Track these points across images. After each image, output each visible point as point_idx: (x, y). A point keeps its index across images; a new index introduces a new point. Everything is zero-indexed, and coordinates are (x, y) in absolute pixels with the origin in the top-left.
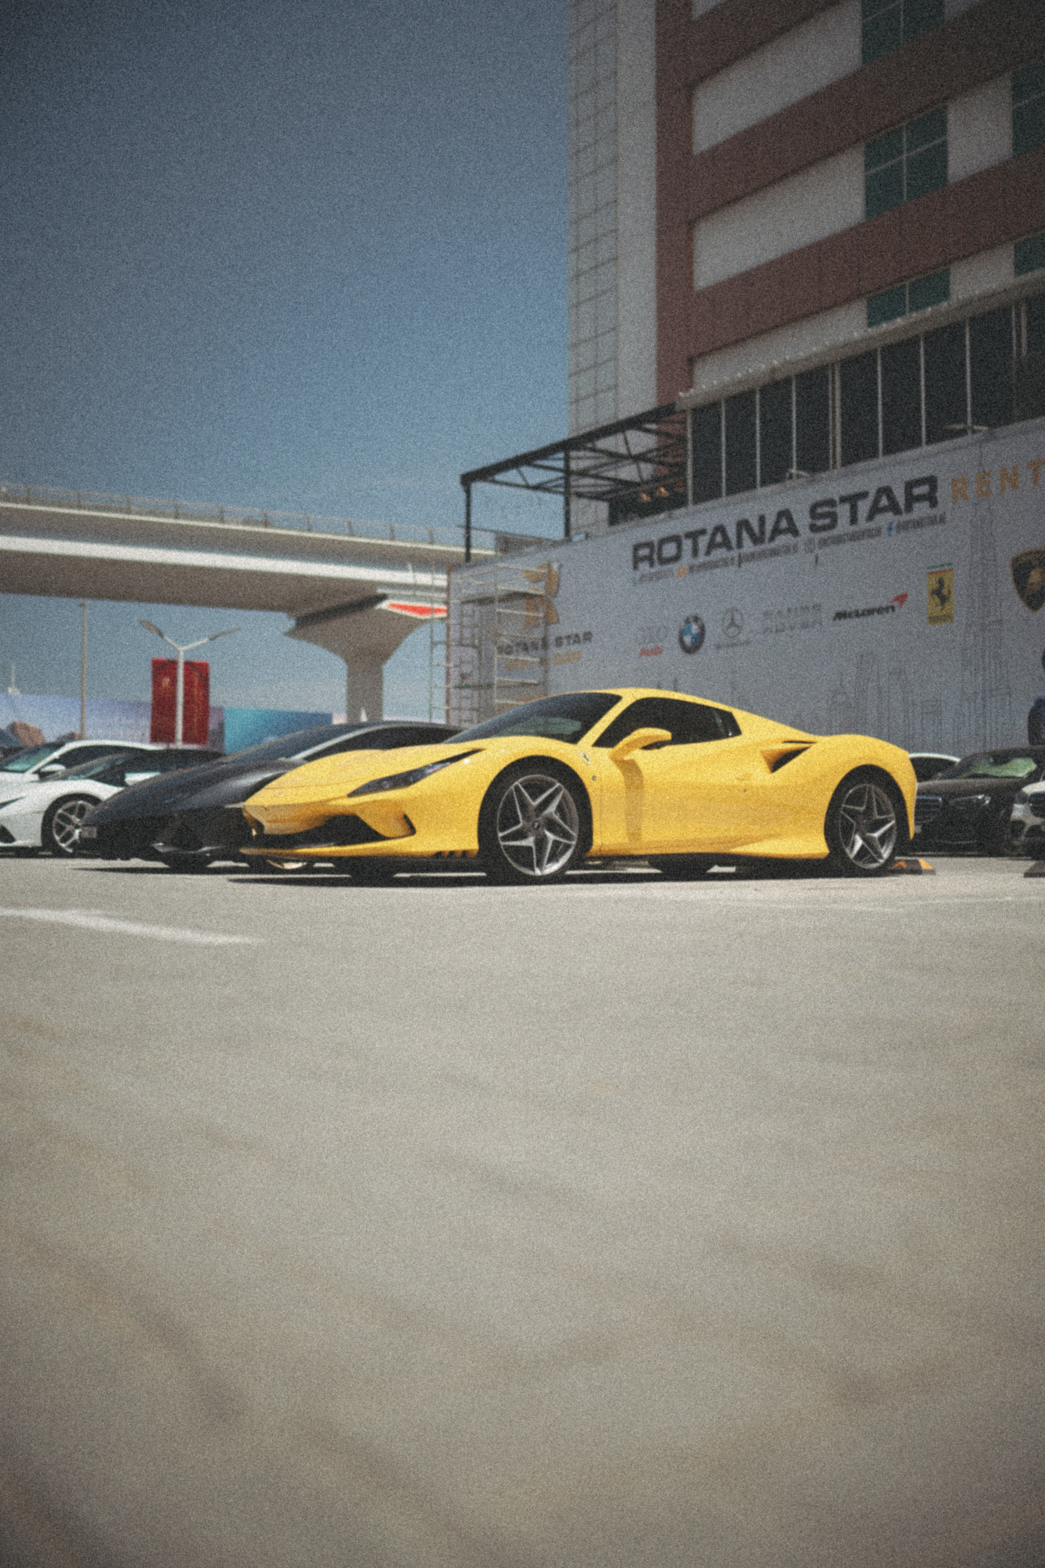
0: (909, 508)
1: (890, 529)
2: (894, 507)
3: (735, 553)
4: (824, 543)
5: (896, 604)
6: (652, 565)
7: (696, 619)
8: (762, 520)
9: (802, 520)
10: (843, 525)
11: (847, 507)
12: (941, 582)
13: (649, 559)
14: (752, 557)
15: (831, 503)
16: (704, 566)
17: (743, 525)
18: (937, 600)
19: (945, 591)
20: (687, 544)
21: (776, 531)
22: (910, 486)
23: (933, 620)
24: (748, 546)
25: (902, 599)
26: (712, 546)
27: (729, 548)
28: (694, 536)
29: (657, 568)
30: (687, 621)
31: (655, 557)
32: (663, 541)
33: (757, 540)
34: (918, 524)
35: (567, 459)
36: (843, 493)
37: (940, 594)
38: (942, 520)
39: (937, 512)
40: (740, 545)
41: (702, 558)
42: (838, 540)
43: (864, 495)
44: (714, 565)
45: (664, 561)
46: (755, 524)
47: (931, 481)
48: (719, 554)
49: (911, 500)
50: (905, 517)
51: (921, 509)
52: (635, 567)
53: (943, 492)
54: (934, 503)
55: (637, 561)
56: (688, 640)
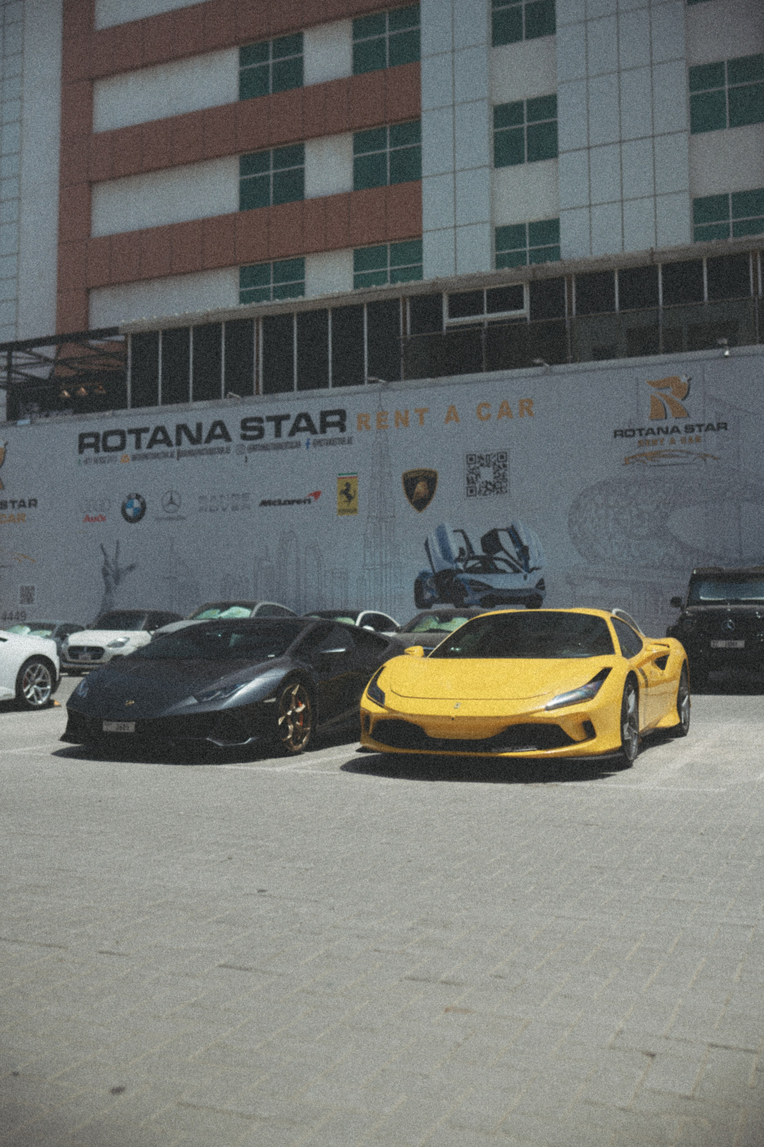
0: (323, 431)
1: (308, 444)
2: (311, 428)
3: (175, 448)
4: (253, 448)
5: (312, 498)
6: (97, 451)
7: (138, 497)
8: (199, 427)
9: (235, 431)
10: (269, 437)
11: (272, 424)
12: (348, 485)
13: (95, 446)
14: (191, 453)
15: (260, 420)
16: (146, 456)
17: (182, 428)
18: (344, 498)
19: (351, 492)
20: (131, 439)
21: (211, 436)
22: (324, 415)
23: (342, 511)
24: (186, 444)
25: (317, 495)
26: (153, 441)
27: (169, 444)
28: (138, 432)
29: (102, 454)
30: (129, 498)
31: (100, 445)
32: (107, 434)
33: (194, 441)
34: (331, 442)
35: (9, 358)
36: (271, 414)
37: (347, 493)
38: (350, 441)
39: (345, 435)
40: (179, 443)
41: (144, 450)
42: (265, 448)
43: (287, 417)
44: (156, 456)
45: (106, 449)
46: (193, 428)
47: (342, 413)
48: (160, 448)
49: (324, 425)
50: (321, 436)
51: (333, 432)
52: (81, 452)
53: (351, 422)
54: (343, 429)
55: (82, 447)
56: (130, 512)
